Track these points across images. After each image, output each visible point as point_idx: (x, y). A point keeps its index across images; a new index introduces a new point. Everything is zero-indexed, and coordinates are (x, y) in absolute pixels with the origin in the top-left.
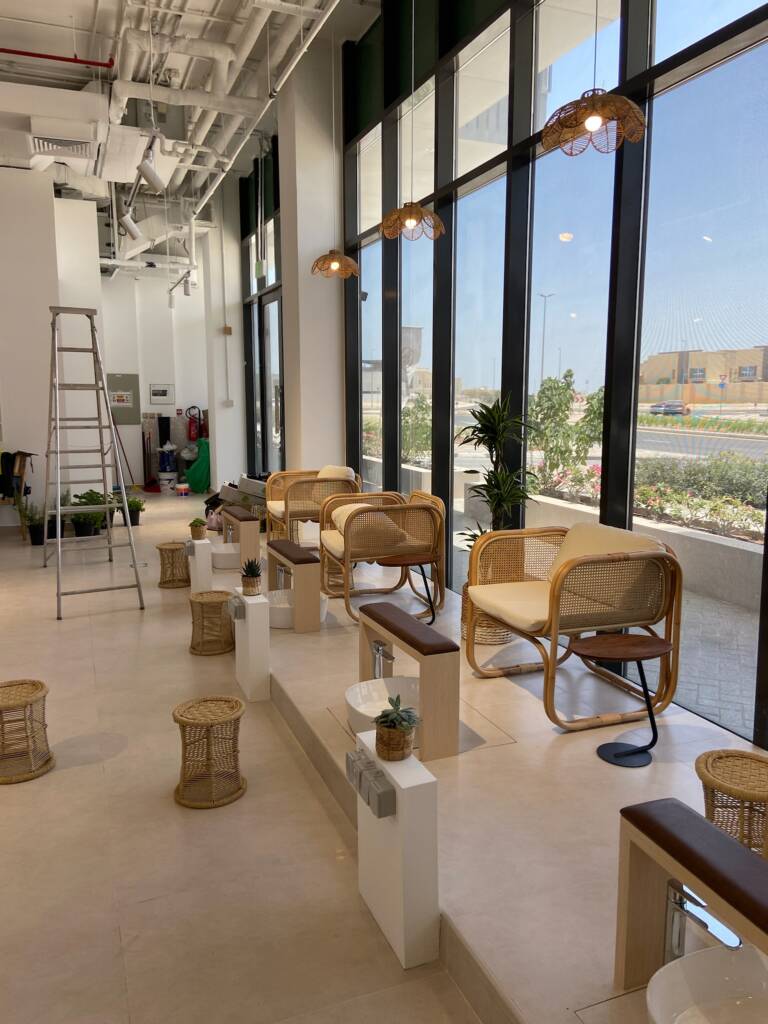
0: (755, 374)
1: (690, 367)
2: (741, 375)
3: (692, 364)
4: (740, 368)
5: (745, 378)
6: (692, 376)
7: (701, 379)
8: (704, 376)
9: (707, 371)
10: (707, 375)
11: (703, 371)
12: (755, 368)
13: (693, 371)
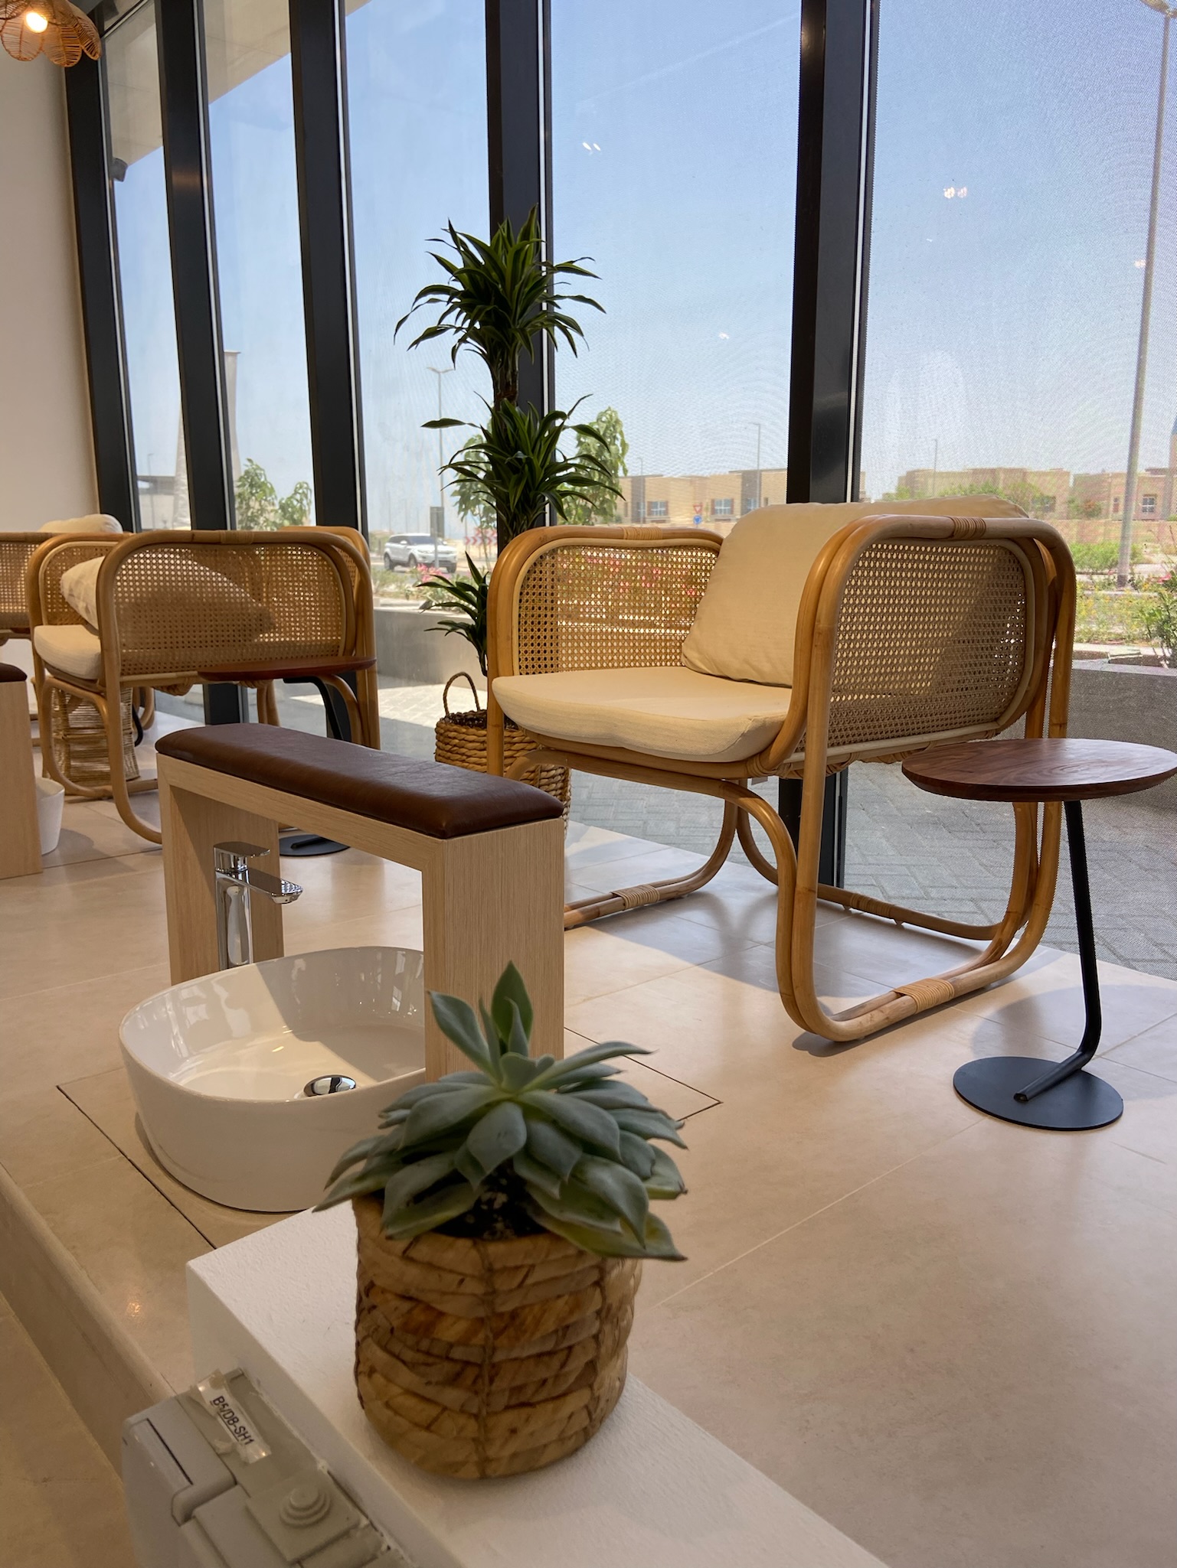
0: (732, 512)
1: (647, 500)
2: (714, 512)
3: (651, 496)
4: (713, 501)
5: (719, 516)
6: (650, 513)
7: (663, 517)
8: (666, 513)
9: (671, 506)
10: (670, 512)
11: (666, 504)
12: (731, 503)
13: (652, 505)
